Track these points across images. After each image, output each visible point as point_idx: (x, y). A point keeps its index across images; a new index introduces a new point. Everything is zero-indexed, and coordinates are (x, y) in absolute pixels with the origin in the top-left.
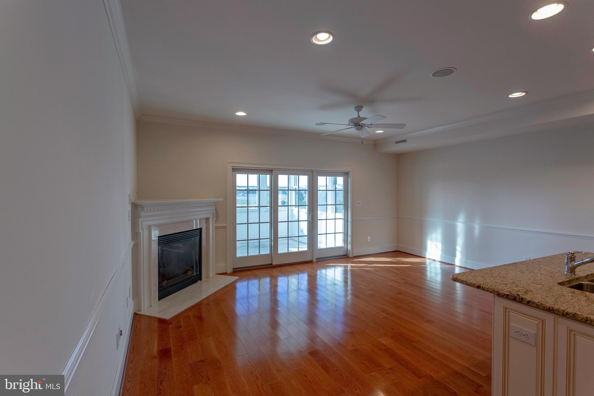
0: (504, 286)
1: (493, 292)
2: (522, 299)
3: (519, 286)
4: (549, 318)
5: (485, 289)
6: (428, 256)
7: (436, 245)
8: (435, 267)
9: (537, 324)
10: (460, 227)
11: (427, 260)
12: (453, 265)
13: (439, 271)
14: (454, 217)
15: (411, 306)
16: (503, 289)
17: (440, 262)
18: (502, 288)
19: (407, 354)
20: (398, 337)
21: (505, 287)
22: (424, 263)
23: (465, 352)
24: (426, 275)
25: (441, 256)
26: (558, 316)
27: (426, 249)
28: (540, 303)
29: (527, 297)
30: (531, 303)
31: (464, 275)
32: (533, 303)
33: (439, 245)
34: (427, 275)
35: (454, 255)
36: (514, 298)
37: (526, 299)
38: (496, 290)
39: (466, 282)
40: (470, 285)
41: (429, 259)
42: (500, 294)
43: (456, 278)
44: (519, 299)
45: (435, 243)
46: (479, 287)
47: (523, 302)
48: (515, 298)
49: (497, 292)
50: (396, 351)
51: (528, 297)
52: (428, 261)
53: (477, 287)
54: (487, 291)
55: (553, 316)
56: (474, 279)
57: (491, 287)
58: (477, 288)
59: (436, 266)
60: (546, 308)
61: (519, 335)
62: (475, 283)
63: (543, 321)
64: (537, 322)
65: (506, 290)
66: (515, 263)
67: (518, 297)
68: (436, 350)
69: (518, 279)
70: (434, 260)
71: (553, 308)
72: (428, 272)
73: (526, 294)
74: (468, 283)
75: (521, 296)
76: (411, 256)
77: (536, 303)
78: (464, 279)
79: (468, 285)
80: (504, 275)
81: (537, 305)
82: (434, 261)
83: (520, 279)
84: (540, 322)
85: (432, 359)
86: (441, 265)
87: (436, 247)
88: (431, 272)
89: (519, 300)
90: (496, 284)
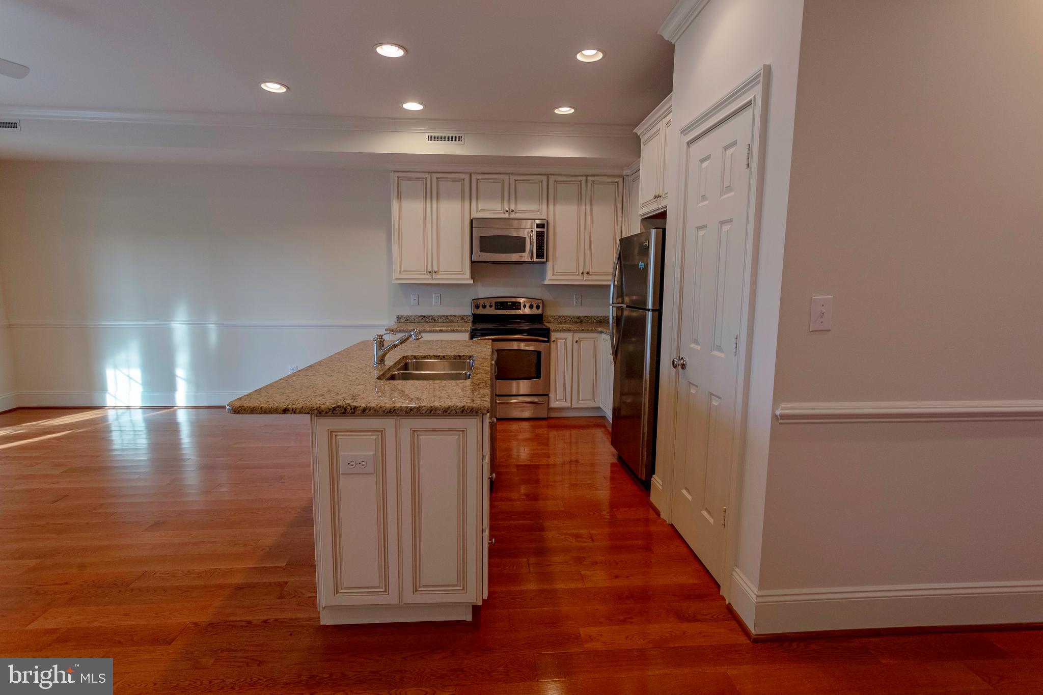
0: (321, 398)
1: (310, 412)
2: (355, 408)
3: (340, 393)
4: (388, 424)
5: (298, 411)
6: (110, 401)
7: (128, 376)
8: (131, 421)
9: (376, 439)
10: (180, 330)
11: (109, 410)
12: (172, 407)
13: (141, 426)
14: (165, 313)
15: (100, 513)
16: (323, 402)
17: (142, 408)
18: (321, 401)
19: (125, 615)
20: (89, 592)
21: (325, 400)
22: (104, 419)
23: (241, 545)
24: (109, 441)
25: (144, 396)
26: (399, 417)
27: (103, 389)
28: (379, 406)
29: (360, 405)
30: (367, 411)
31: (251, 398)
32: (371, 409)
33: (137, 373)
34: (112, 441)
35: (171, 387)
36: (343, 411)
37: (360, 406)
38: (315, 407)
39: (261, 408)
40: (270, 411)
41: (114, 408)
42: (323, 411)
43: (240, 407)
44: (351, 409)
45: (125, 371)
46: (285, 411)
47: (356, 413)
48: (345, 410)
49: (317, 409)
50: (95, 624)
51: (361, 403)
52: (111, 414)
53: (282, 412)
54: (300, 413)
55: (394, 420)
56: (272, 401)
57: (306, 404)
58: (282, 414)
59: (133, 418)
60: (386, 411)
61: (353, 466)
62: (277, 405)
63: (383, 431)
64: (375, 437)
65: (328, 402)
66: (311, 366)
67: (349, 407)
68: (189, 572)
69: (331, 384)
70: (128, 408)
71: (395, 408)
72: (113, 434)
73: (355, 401)
74: (266, 409)
75: (352, 404)
76: (66, 410)
77: (374, 407)
78: (255, 405)
79: (265, 413)
80: (310, 385)
81: (375, 410)
82: (128, 410)
83: (333, 384)
84: (378, 435)
85: (186, 591)
86: (144, 413)
87: (130, 378)
88: (121, 431)
89: (351, 411)
90: (309, 398)
